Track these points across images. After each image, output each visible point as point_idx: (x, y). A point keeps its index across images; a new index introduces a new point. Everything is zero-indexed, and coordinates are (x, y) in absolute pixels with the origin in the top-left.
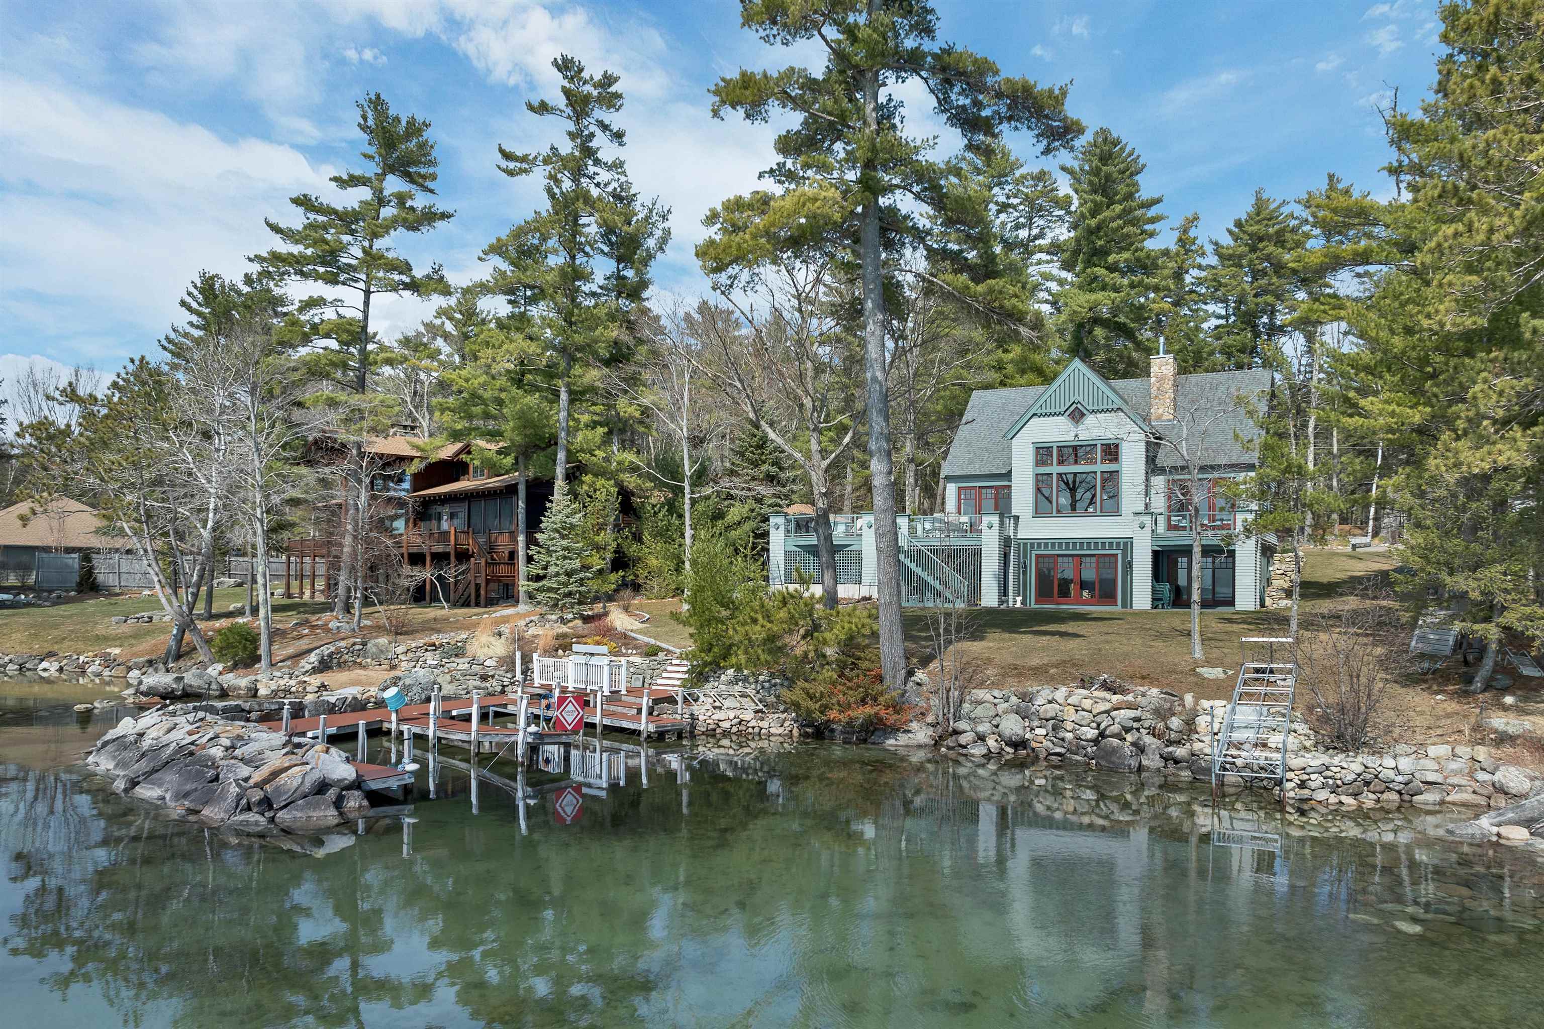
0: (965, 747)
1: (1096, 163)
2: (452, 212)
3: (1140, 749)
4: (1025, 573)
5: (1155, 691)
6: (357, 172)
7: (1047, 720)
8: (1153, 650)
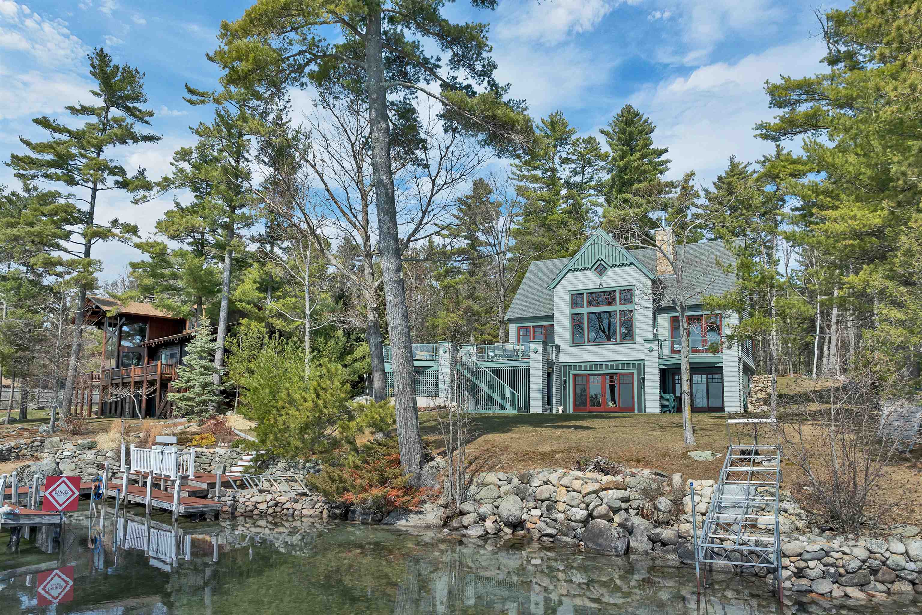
0: (466, 527)
1: (623, 125)
2: (160, 135)
3: (630, 531)
4: (565, 388)
5: (646, 472)
6: (87, 104)
7: (542, 501)
8: (651, 438)
